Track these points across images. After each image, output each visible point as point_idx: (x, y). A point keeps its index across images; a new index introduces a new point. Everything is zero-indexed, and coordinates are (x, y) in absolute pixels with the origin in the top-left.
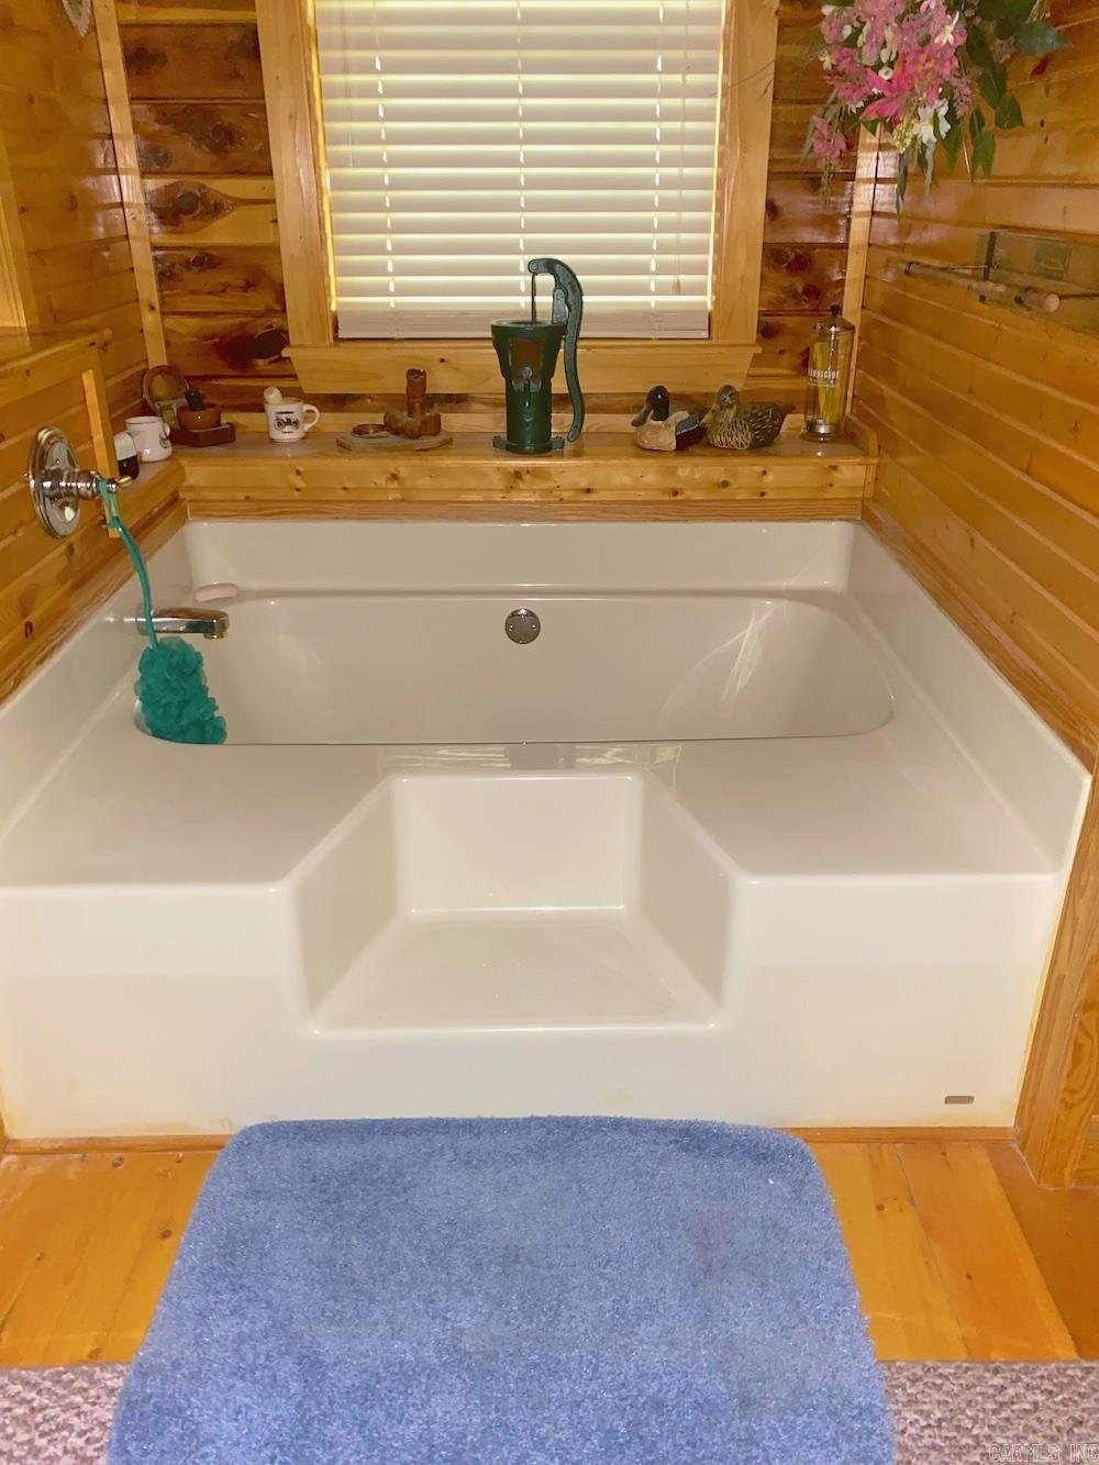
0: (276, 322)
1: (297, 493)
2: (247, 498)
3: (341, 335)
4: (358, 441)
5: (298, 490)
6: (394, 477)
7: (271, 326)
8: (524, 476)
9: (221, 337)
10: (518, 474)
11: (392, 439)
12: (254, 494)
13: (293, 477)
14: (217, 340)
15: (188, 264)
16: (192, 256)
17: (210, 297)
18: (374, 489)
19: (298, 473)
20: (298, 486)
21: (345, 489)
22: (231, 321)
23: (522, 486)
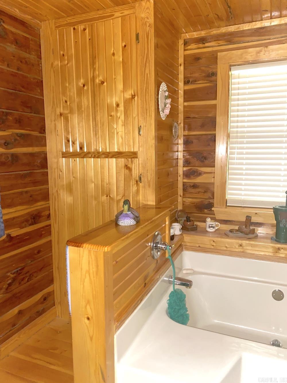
0: (211, 201)
1: (213, 247)
2: (199, 246)
3: (228, 205)
4: (231, 234)
5: (213, 246)
6: (241, 245)
7: (209, 202)
8: (281, 250)
9: (196, 204)
10: (279, 249)
11: (240, 234)
12: (201, 245)
13: (212, 242)
14: (195, 204)
15: (191, 186)
16: (192, 185)
17: (195, 194)
18: (235, 248)
19: (214, 241)
20: (213, 245)
21: (226, 247)
22: (199, 200)
23: (280, 252)
